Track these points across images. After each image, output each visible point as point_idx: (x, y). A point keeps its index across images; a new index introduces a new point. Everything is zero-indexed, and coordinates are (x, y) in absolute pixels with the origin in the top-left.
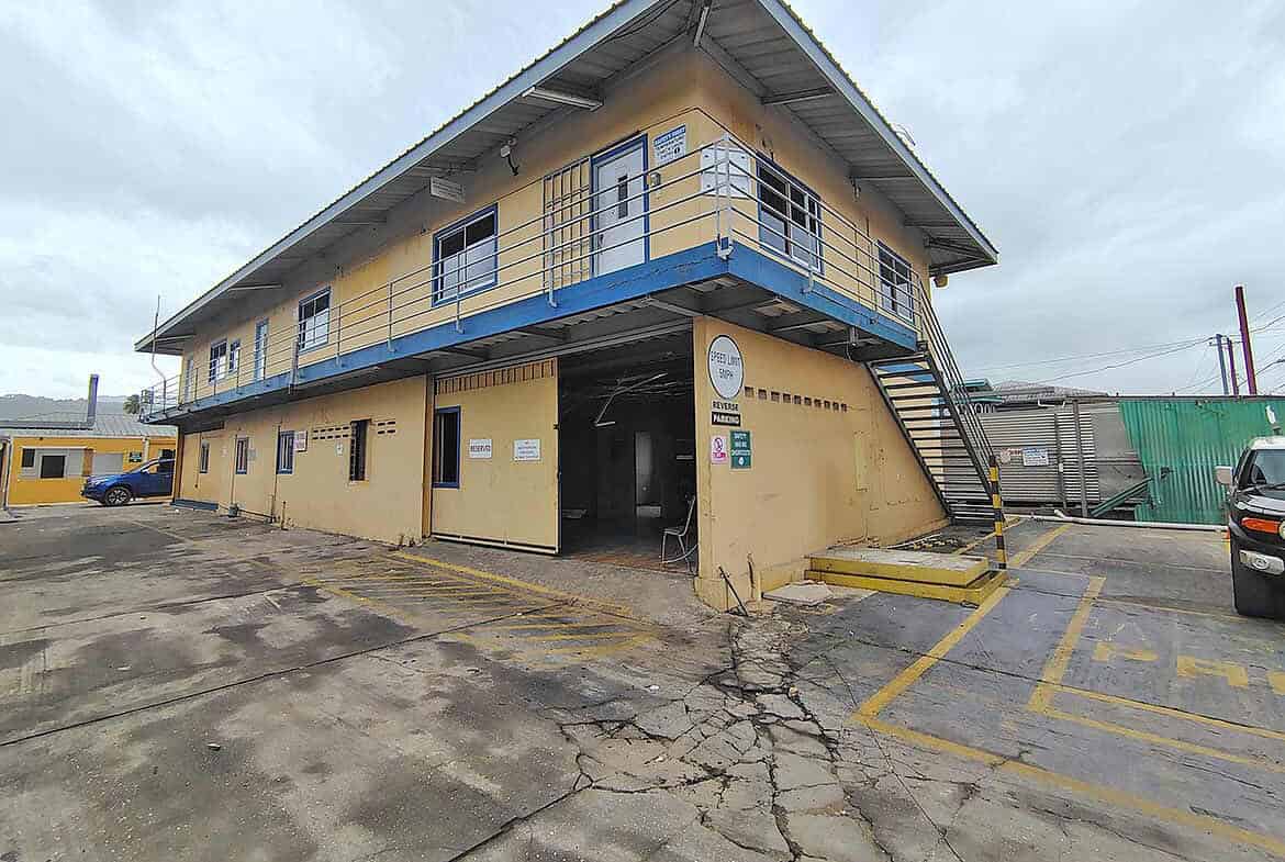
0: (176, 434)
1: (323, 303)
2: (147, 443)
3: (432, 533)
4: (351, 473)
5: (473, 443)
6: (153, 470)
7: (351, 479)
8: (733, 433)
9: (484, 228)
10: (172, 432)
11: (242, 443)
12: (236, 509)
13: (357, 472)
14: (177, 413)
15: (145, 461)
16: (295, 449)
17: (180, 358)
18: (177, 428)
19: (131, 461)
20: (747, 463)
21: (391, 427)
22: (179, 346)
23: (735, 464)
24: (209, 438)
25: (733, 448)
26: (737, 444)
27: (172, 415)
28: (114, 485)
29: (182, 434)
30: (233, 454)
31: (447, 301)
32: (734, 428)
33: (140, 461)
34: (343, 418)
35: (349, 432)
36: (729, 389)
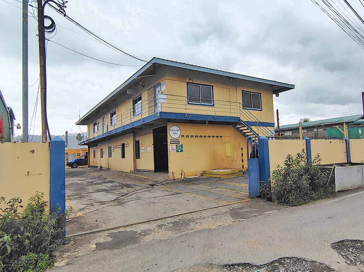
0: (87, 148)
1: (115, 113)
2: (81, 150)
3: (136, 169)
4: (122, 156)
5: (142, 148)
6: (83, 158)
7: (122, 158)
8: (177, 145)
9: (140, 99)
10: (87, 147)
11: (102, 150)
12: (101, 167)
13: (123, 156)
14: (87, 142)
15: (81, 155)
16: (112, 151)
17: (87, 126)
18: (87, 146)
19: (78, 156)
20: (182, 151)
21: (128, 145)
22: (86, 122)
23: (177, 151)
24: (95, 148)
25: (177, 148)
26: (178, 147)
27: (85, 143)
28: (73, 163)
29: (89, 148)
30: (100, 153)
31: (136, 115)
32: (177, 144)
33: (80, 156)
34: (119, 143)
35: (121, 146)
36: (175, 136)
